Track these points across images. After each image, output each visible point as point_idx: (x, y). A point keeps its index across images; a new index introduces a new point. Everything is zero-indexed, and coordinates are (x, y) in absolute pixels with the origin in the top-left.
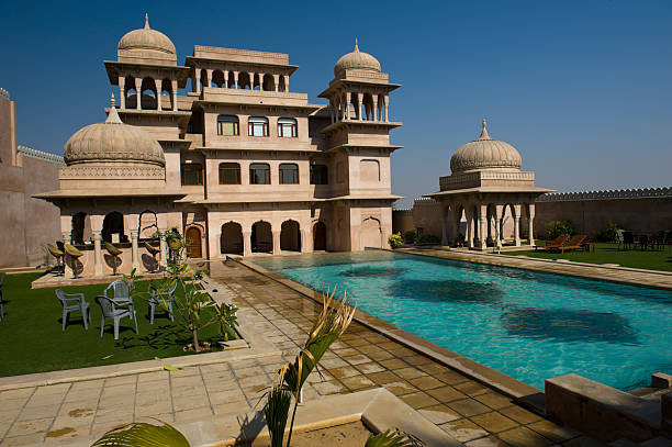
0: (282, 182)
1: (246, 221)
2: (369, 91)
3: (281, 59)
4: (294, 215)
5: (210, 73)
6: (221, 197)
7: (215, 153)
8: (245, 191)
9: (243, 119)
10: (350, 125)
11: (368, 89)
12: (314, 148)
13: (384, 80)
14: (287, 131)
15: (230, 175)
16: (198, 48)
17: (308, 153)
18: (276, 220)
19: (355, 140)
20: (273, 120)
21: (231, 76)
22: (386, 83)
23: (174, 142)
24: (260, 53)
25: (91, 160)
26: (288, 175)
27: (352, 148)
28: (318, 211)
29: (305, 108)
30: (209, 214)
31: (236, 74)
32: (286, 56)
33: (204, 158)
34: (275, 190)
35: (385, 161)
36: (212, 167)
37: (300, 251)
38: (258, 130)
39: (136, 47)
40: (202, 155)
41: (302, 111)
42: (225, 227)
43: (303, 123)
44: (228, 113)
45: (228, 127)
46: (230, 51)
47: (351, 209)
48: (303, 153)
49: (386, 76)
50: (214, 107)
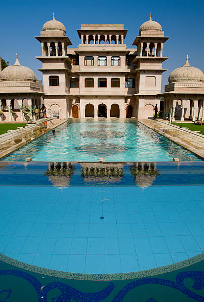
0: (112, 86)
1: (96, 103)
2: (153, 41)
3: (120, 27)
4: (116, 102)
5: (87, 36)
6: (85, 93)
7: (83, 74)
8: (96, 90)
9: (96, 58)
10: (141, 59)
11: (152, 40)
12: (129, 71)
13: (162, 35)
14: (116, 63)
15: (89, 83)
16: (82, 25)
17: (125, 73)
18: (109, 103)
19: (143, 66)
20: (109, 58)
21: (97, 37)
22: (163, 36)
23: (62, 70)
24: (110, 25)
25: (6, 80)
26: (115, 84)
27: (141, 70)
28: (129, 100)
29: (124, 51)
30: (80, 100)
31: (99, 36)
32: (123, 25)
33: (79, 76)
34: (109, 90)
35: (159, 77)
36: (82, 80)
37: (119, 117)
38: (102, 63)
39: (48, 29)
40: (78, 74)
41: (122, 53)
42: (87, 106)
43: (123, 58)
44: (89, 55)
45: (89, 62)
46: (97, 25)
47: (139, 100)
48: (122, 73)
49: (163, 33)
50: (83, 53)
